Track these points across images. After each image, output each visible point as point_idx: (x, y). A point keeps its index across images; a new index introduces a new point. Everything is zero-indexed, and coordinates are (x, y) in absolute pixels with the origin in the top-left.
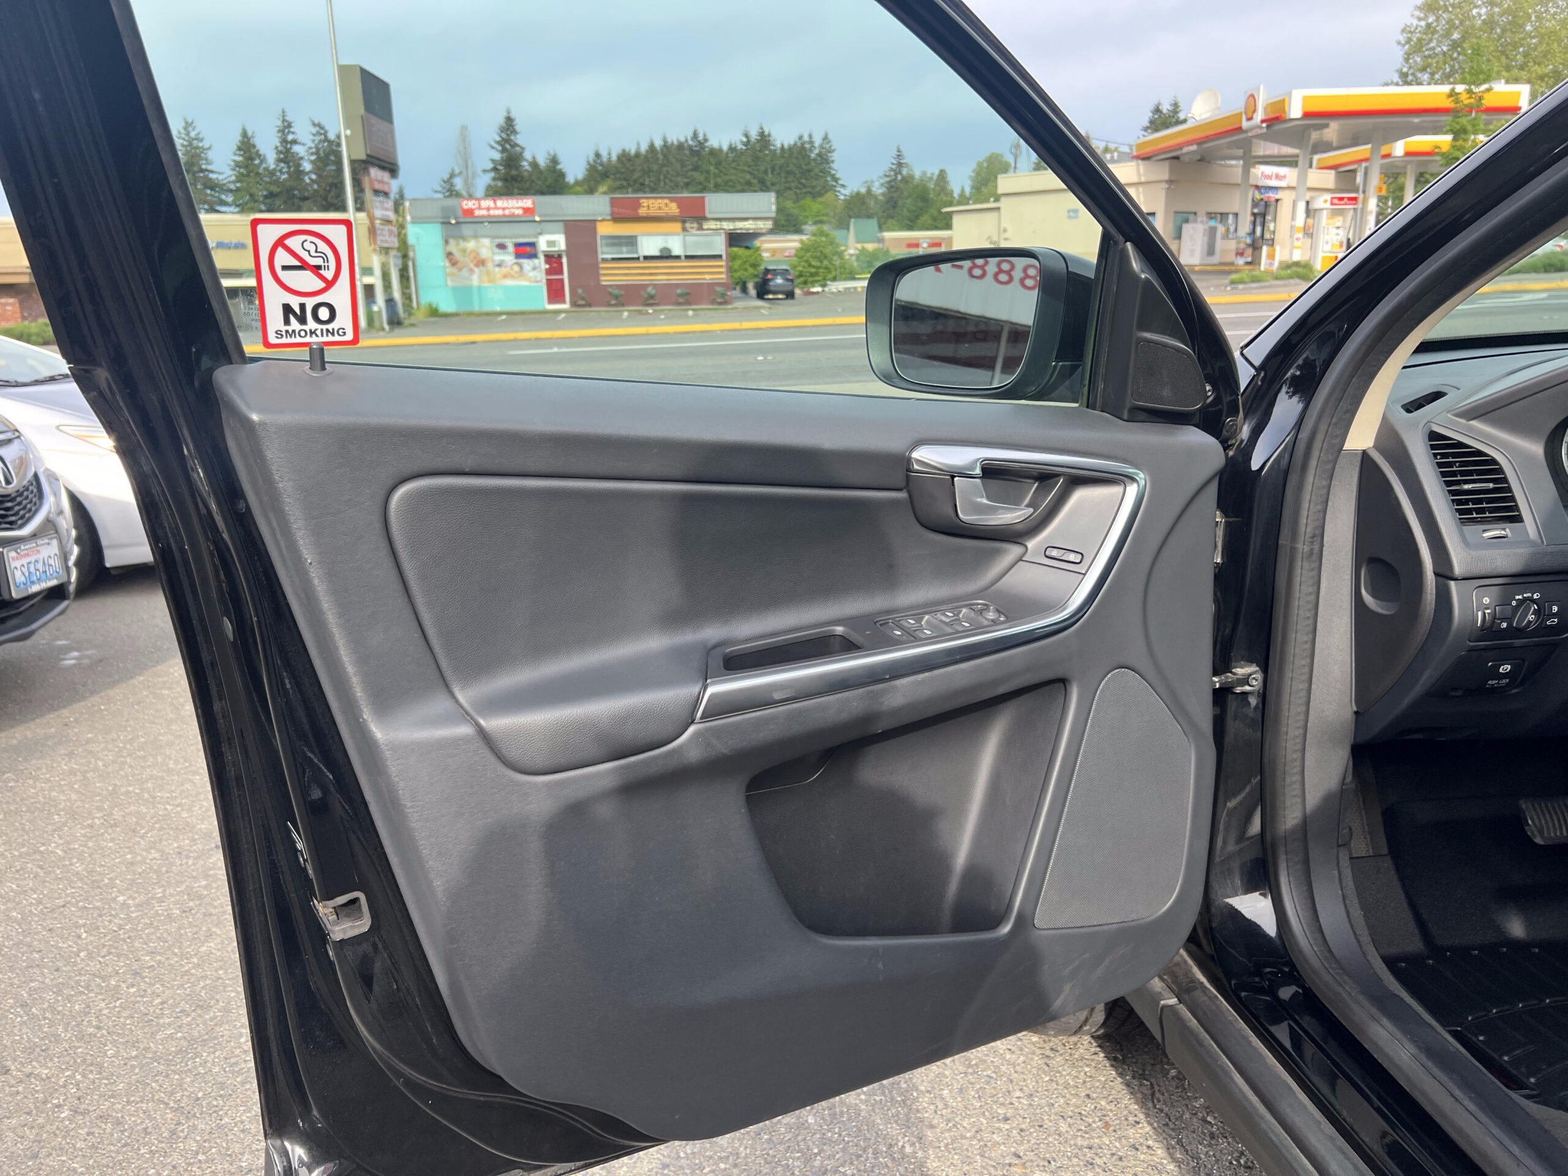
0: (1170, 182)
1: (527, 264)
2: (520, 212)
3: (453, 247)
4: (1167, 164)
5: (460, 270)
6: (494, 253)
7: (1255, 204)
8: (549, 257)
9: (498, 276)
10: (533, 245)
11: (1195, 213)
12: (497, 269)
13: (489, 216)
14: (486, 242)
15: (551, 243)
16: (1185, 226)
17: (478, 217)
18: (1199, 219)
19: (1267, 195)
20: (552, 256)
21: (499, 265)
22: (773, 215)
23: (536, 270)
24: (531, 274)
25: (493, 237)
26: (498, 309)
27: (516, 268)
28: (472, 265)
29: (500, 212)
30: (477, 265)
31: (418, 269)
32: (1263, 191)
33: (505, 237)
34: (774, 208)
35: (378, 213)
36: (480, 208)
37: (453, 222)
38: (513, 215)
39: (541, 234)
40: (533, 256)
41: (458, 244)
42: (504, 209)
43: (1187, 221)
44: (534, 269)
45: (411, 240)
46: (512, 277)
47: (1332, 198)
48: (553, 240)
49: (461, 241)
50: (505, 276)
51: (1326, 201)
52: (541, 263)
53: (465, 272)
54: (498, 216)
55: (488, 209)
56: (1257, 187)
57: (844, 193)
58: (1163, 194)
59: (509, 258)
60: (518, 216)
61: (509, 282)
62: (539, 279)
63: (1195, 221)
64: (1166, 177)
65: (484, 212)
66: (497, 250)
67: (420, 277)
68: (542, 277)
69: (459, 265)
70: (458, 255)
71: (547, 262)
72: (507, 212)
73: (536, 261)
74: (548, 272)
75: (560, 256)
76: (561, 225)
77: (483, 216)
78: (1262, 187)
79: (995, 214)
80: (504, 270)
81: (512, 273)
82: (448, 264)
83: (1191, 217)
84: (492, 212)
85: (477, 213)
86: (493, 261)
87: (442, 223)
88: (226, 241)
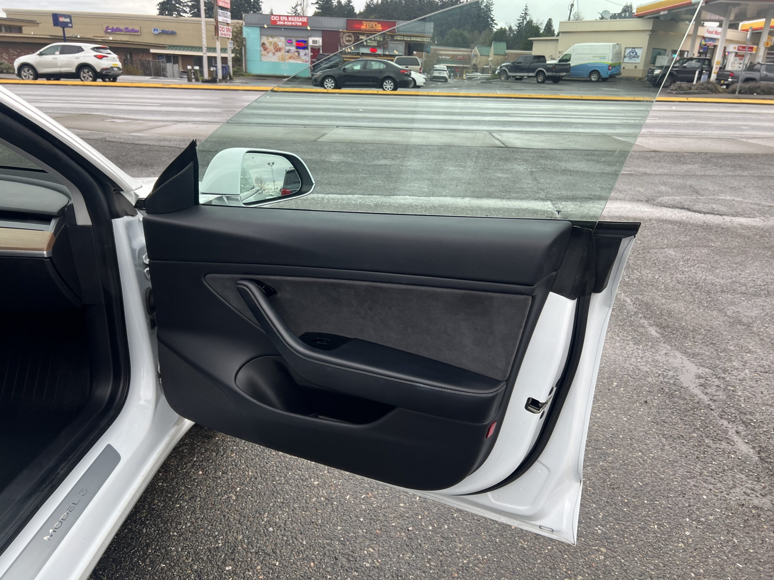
0: (652, 31)
1: (302, 52)
2: (300, 24)
3: (264, 39)
4: (652, 21)
5: (268, 53)
6: (286, 45)
7: (701, 47)
8: (314, 50)
9: (287, 57)
10: (306, 42)
11: (666, 50)
12: (287, 54)
13: (284, 25)
14: (283, 39)
15: (314, 42)
16: (658, 56)
17: (279, 25)
18: (667, 53)
19: (709, 42)
20: (315, 49)
21: (288, 52)
22: (432, 34)
23: (306, 56)
24: (304, 58)
25: (286, 37)
26: (286, 75)
27: (296, 54)
28: (274, 51)
29: (290, 23)
30: (276, 51)
31: (248, 51)
32: (707, 40)
33: (292, 37)
34: (432, 30)
35: (220, 19)
36: (280, 21)
37: (266, 26)
38: (296, 26)
39: (310, 36)
40: (305, 48)
41: (268, 39)
42: (292, 22)
43: (660, 54)
44: (305, 55)
45: (245, 35)
46: (294, 58)
47: (739, 47)
48: (316, 41)
49: (270, 38)
50: (290, 58)
51: (735, 48)
52: (309, 52)
53: (270, 54)
54: (289, 26)
55: (284, 21)
56: (704, 38)
57: (496, 28)
58: (648, 37)
59: (293, 49)
60: (299, 26)
61: (292, 61)
62: (307, 60)
63: (664, 55)
64: (651, 29)
65: (282, 23)
66: (287, 44)
67: (248, 55)
68: (308, 58)
69: (267, 50)
70: (267, 45)
71: (311, 52)
72: (293, 24)
73: (307, 51)
74: (312, 57)
75: (319, 49)
76: (320, 33)
77: (281, 25)
78: (707, 38)
79: (554, 43)
80: (290, 54)
81: (294, 56)
82: (262, 49)
83: (662, 52)
84: (286, 23)
85: (278, 23)
86: (285, 49)
87: (261, 27)
88: (167, 30)
